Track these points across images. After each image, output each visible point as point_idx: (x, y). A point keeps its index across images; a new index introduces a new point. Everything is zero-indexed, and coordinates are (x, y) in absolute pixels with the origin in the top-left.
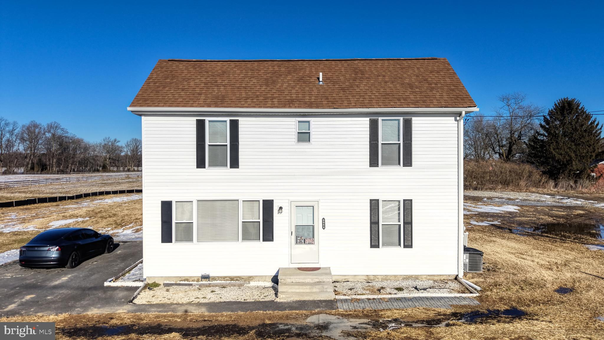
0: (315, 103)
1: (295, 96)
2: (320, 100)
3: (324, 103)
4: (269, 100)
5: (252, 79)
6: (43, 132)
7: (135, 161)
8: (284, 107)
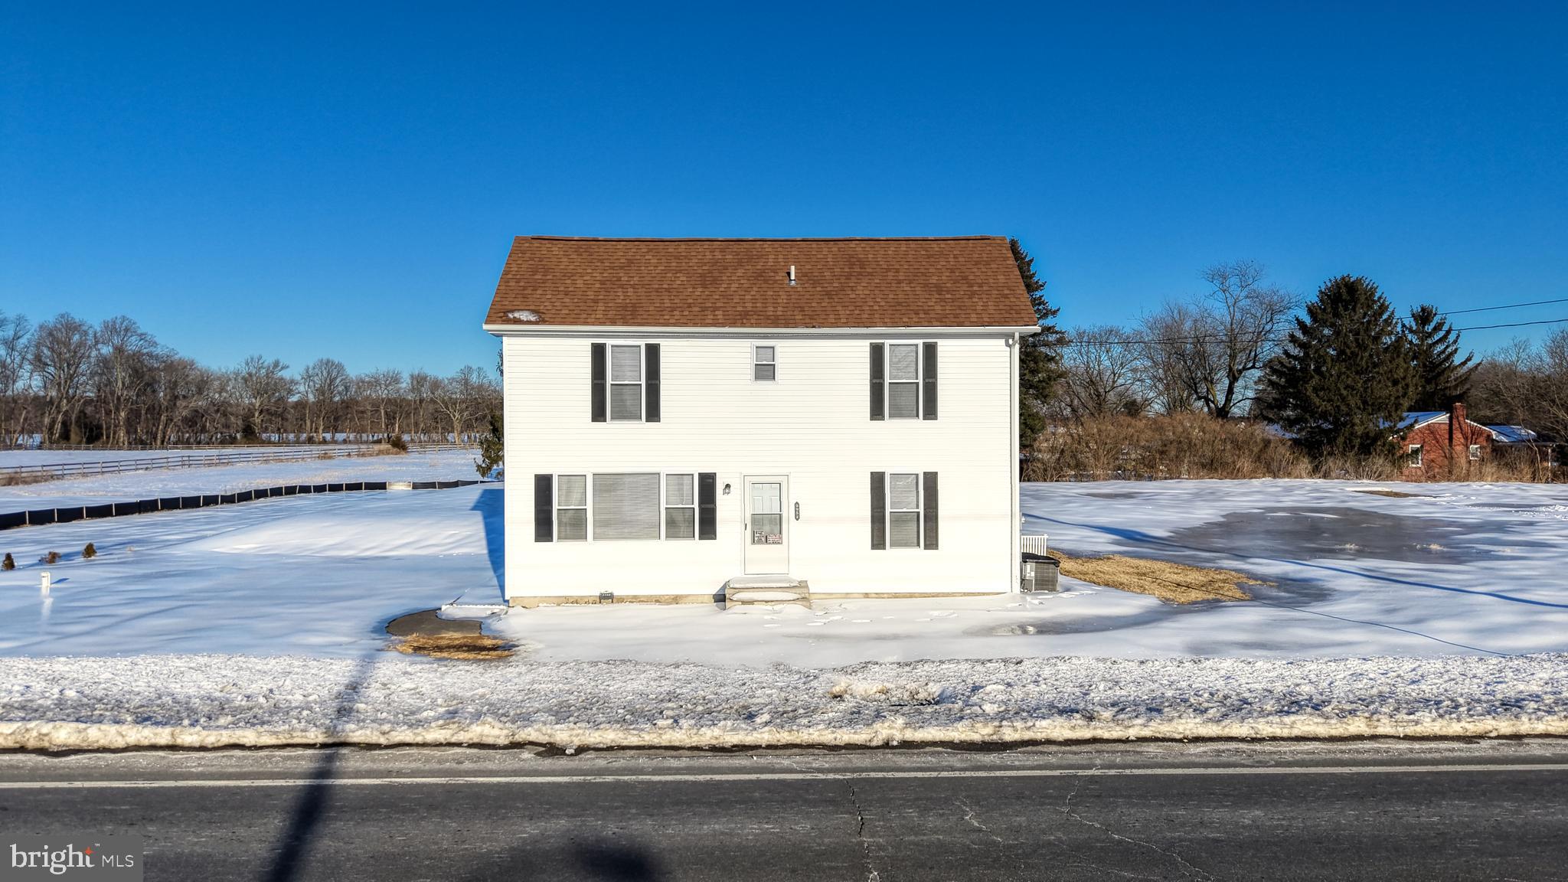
0: (783, 317)
1: (751, 305)
2: (791, 313)
3: (797, 317)
4: (709, 313)
5: (678, 275)
6: (90, 341)
7: (326, 418)
8: (733, 324)
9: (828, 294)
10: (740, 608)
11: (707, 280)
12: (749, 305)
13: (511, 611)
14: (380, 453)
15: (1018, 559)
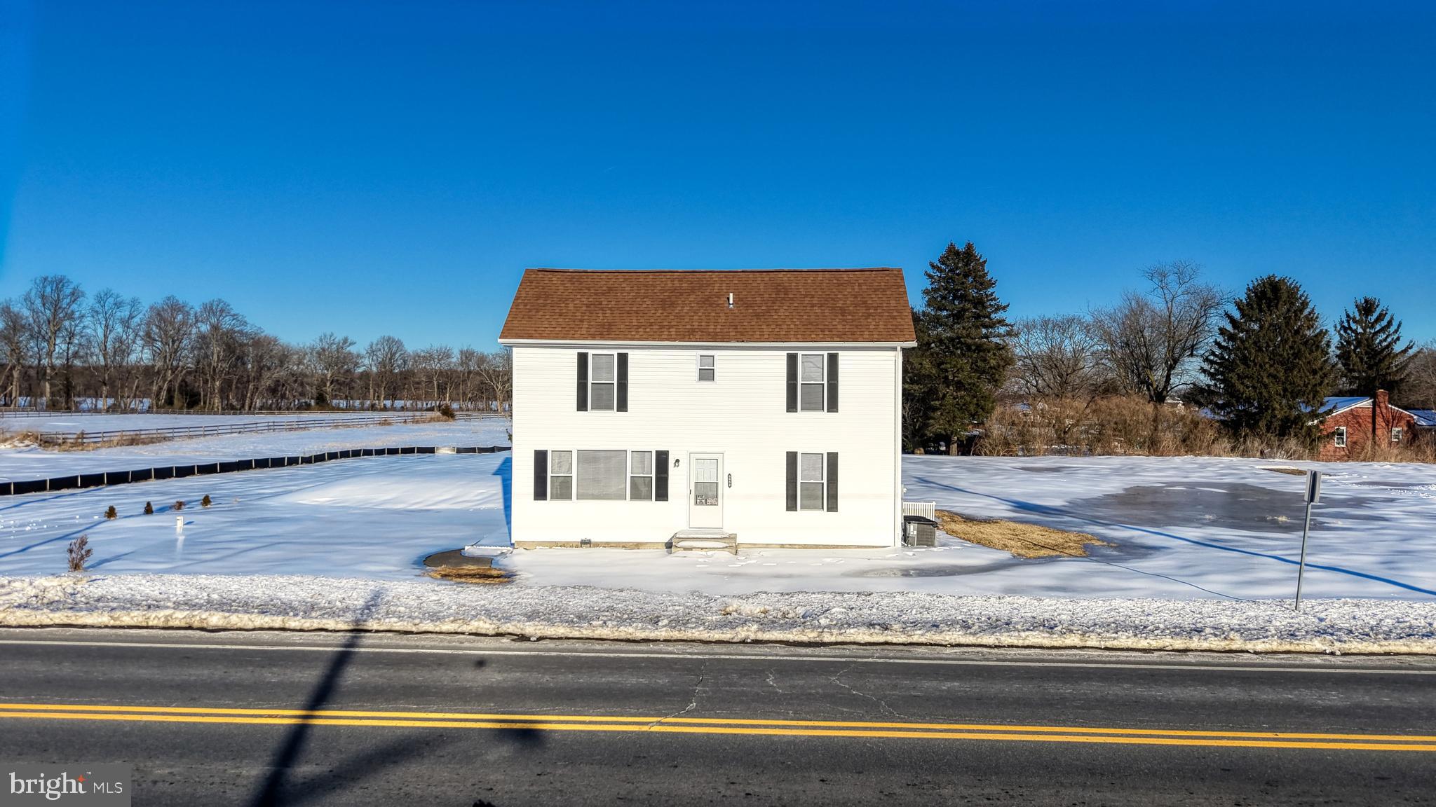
0: (720, 334)
2: (727, 330)
3: (731, 333)
4: (665, 330)
5: (645, 300)
6: (192, 320)
7: (387, 388)
8: (682, 339)
9: (757, 316)
10: (682, 553)
11: (667, 304)
12: (696, 324)
13: (515, 551)
14: (432, 420)
15: (900, 520)
